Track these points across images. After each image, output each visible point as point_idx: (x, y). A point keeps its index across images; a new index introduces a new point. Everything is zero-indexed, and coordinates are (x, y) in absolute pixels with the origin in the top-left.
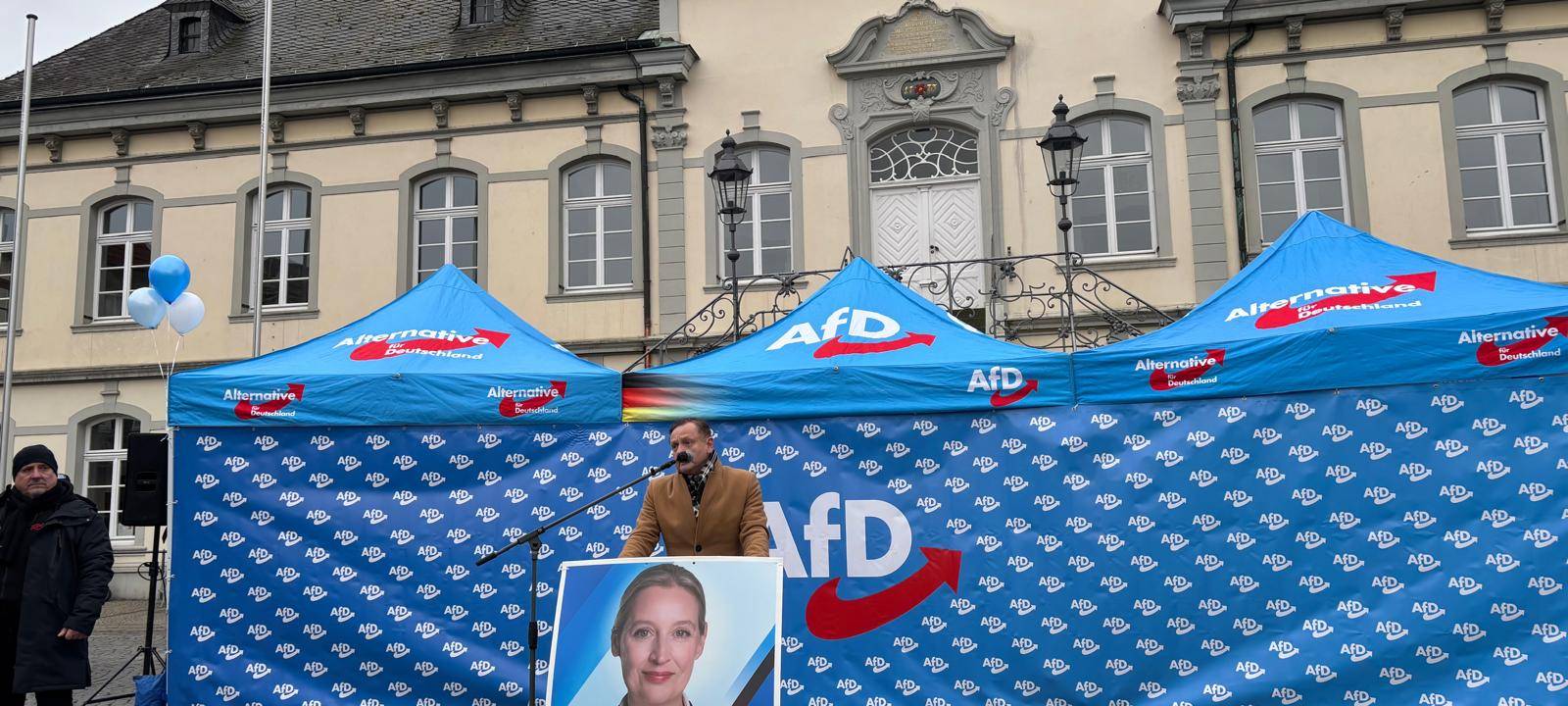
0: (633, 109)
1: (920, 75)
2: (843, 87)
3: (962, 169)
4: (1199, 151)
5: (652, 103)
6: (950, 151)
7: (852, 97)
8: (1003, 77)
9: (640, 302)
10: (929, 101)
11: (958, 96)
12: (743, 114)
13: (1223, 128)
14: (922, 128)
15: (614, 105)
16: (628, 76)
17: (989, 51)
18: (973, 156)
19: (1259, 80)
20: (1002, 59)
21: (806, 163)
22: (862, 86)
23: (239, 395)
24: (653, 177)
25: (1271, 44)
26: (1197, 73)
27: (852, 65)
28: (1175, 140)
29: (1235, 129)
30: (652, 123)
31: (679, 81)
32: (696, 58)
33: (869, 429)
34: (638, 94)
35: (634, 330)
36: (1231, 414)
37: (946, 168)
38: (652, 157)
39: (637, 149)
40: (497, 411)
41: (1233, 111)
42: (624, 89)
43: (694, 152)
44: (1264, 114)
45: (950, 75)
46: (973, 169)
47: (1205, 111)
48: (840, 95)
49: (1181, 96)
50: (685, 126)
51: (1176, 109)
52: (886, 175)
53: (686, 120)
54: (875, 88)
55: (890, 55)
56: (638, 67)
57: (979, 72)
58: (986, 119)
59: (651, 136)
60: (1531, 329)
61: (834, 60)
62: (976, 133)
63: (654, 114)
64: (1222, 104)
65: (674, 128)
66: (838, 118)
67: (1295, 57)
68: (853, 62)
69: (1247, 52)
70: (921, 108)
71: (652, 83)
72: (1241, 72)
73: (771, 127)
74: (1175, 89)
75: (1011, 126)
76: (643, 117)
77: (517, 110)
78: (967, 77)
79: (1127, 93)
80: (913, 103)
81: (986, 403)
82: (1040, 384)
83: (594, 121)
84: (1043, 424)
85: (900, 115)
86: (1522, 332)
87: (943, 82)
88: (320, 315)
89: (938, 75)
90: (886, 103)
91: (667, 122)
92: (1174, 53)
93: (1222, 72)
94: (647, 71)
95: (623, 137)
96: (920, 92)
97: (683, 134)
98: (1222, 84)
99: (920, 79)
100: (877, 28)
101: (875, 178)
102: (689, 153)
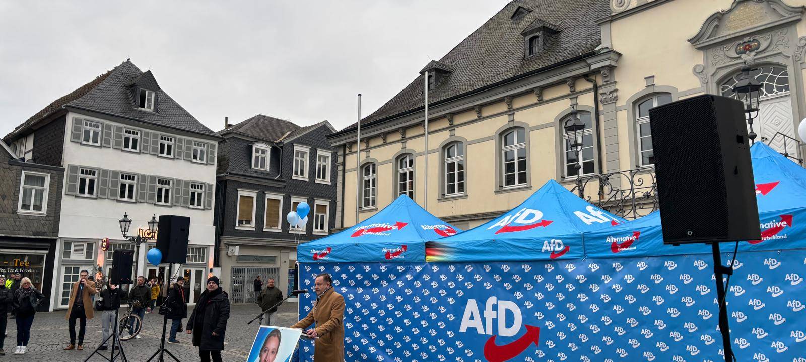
0: (591, 86)
1: (746, 39)
2: (701, 54)
3: (780, 89)
5: (600, 81)
6: (771, 79)
7: (706, 59)
8: (801, 30)
10: (753, 53)
11: (771, 48)
12: (645, 78)
14: (751, 69)
15: (584, 85)
16: (585, 70)
17: (788, 17)
18: (786, 81)
20: (799, 20)
22: (711, 52)
23: (315, 252)
24: (602, 118)
27: (705, 42)
30: (600, 91)
31: (611, 68)
32: (620, 55)
33: (506, 268)
34: (593, 78)
36: (642, 266)
37: (770, 90)
38: (601, 108)
39: (593, 105)
40: (384, 257)
42: (586, 77)
43: (622, 102)
45: (764, 36)
46: (787, 88)
48: (699, 59)
50: (616, 90)
53: (616, 88)
54: (720, 52)
55: (726, 32)
56: (589, 66)
57: (785, 30)
58: (791, 58)
59: (600, 97)
60: (773, 222)
61: (693, 41)
62: (786, 66)
63: (601, 87)
65: (611, 92)
66: (699, 72)
68: (704, 40)
70: (748, 58)
71: (597, 72)
73: (661, 83)
76: (596, 89)
77: (540, 96)
78: (777, 36)
80: (743, 56)
81: (548, 257)
82: (571, 249)
83: (574, 94)
84: (570, 268)
85: (738, 64)
86: (768, 224)
87: (761, 41)
88: (469, 197)
89: (757, 37)
90: (726, 60)
91: (607, 89)
94: (594, 67)
95: (587, 101)
96: (747, 49)
97: (615, 94)
99: (747, 41)
100: (718, 18)
102: (619, 104)
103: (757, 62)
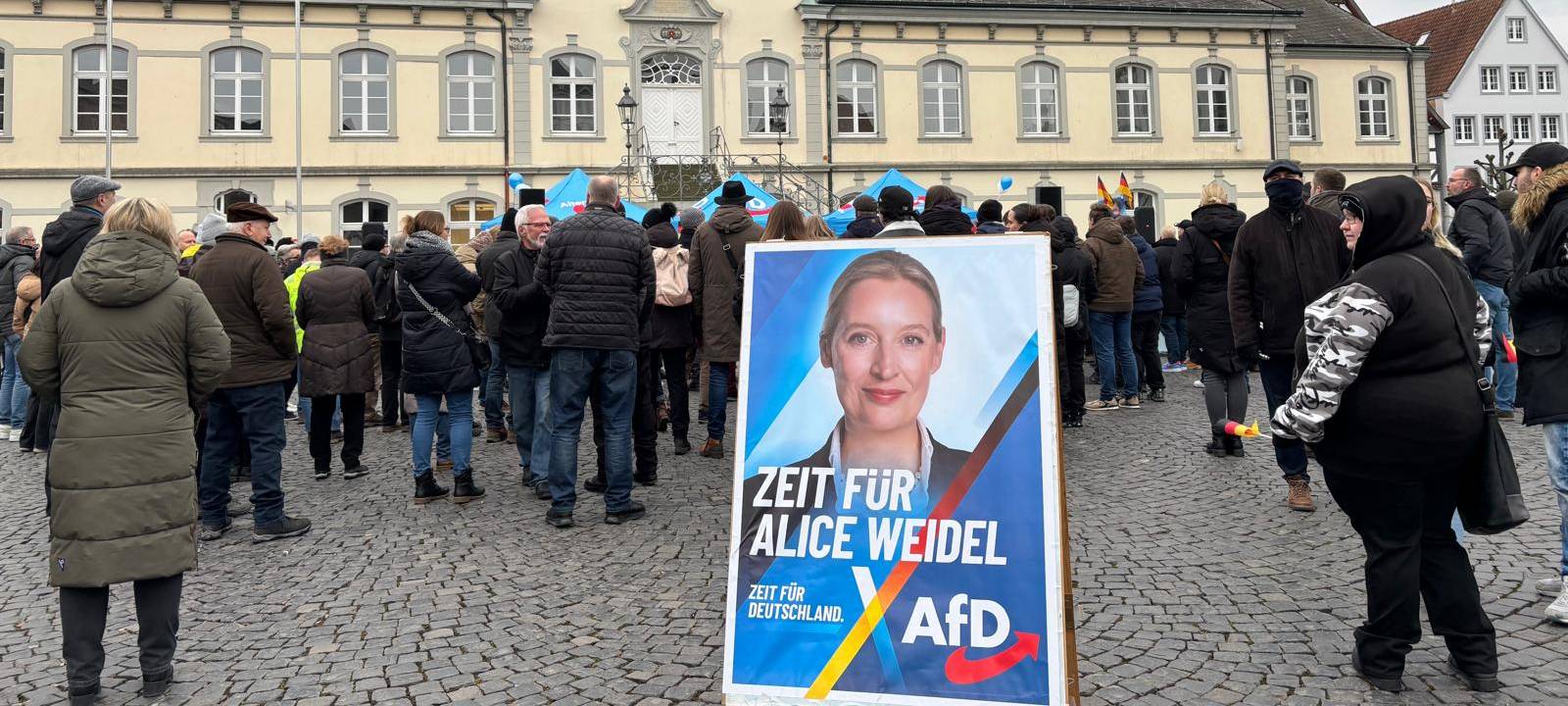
0: (497, 24)
1: (671, 26)
2: (628, 28)
3: (692, 81)
4: (811, 85)
5: (511, 23)
6: (686, 70)
7: (632, 33)
8: (715, 33)
9: (501, 145)
10: (676, 41)
11: (691, 41)
12: (568, 35)
13: (823, 73)
14: (671, 55)
15: (483, 20)
16: (497, 5)
17: (709, 18)
18: (698, 75)
19: (840, 50)
20: (715, 23)
21: (605, 69)
22: (636, 26)
24: (510, 67)
25: (845, 32)
26: (813, 43)
27: (633, 16)
28: (800, 78)
29: (828, 75)
30: (509, 35)
31: (528, 12)
34: (500, 15)
35: (498, 161)
37: (684, 79)
38: (509, 55)
39: (500, 50)
41: (828, 66)
42: (490, 11)
43: (536, 55)
44: (841, 67)
45: (687, 28)
46: (698, 82)
47: (814, 63)
48: (626, 31)
49: (804, 54)
50: (531, 39)
51: (800, 61)
52: (650, 80)
53: (531, 36)
54: (646, 29)
55: (654, 13)
56: (504, 2)
57: (702, 28)
58: (706, 55)
59: (508, 42)
61: (622, 12)
62: (701, 62)
63: (511, 29)
64: (823, 61)
65: (525, 40)
66: (624, 44)
67: (856, 40)
68: (634, 14)
69: (834, 35)
70: (671, 44)
71: (513, 11)
72: (831, 44)
73: (584, 45)
74: (801, 50)
75: (719, 61)
76: (504, 30)
77: (417, 17)
78: (696, 31)
79: (779, 49)
80: (667, 41)
83: (470, 28)
85: (659, 47)
87: (683, 31)
88: (273, 140)
89: (681, 27)
90: (651, 41)
91: (520, 35)
92: (802, 31)
93: (823, 43)
95: (490, 41)
96: (671, 35)
97: (529, 43)
98: (823, 50)
99: (671, 28)
101: (644, 80)
102: (533, 55)
103: (680, 50)
